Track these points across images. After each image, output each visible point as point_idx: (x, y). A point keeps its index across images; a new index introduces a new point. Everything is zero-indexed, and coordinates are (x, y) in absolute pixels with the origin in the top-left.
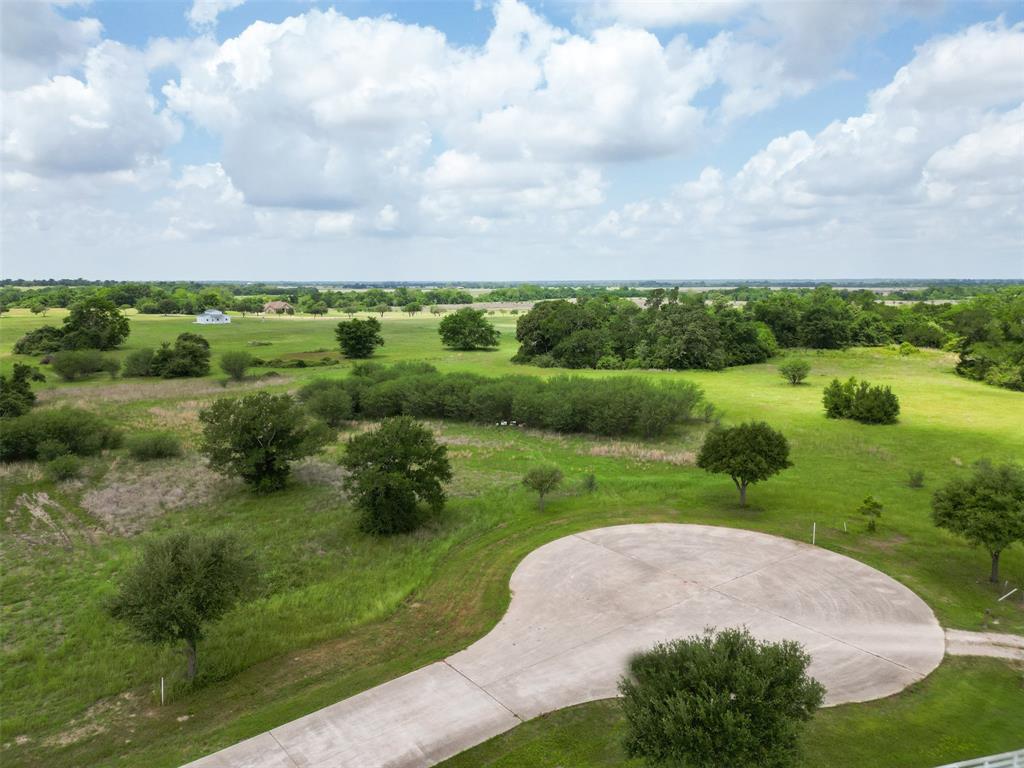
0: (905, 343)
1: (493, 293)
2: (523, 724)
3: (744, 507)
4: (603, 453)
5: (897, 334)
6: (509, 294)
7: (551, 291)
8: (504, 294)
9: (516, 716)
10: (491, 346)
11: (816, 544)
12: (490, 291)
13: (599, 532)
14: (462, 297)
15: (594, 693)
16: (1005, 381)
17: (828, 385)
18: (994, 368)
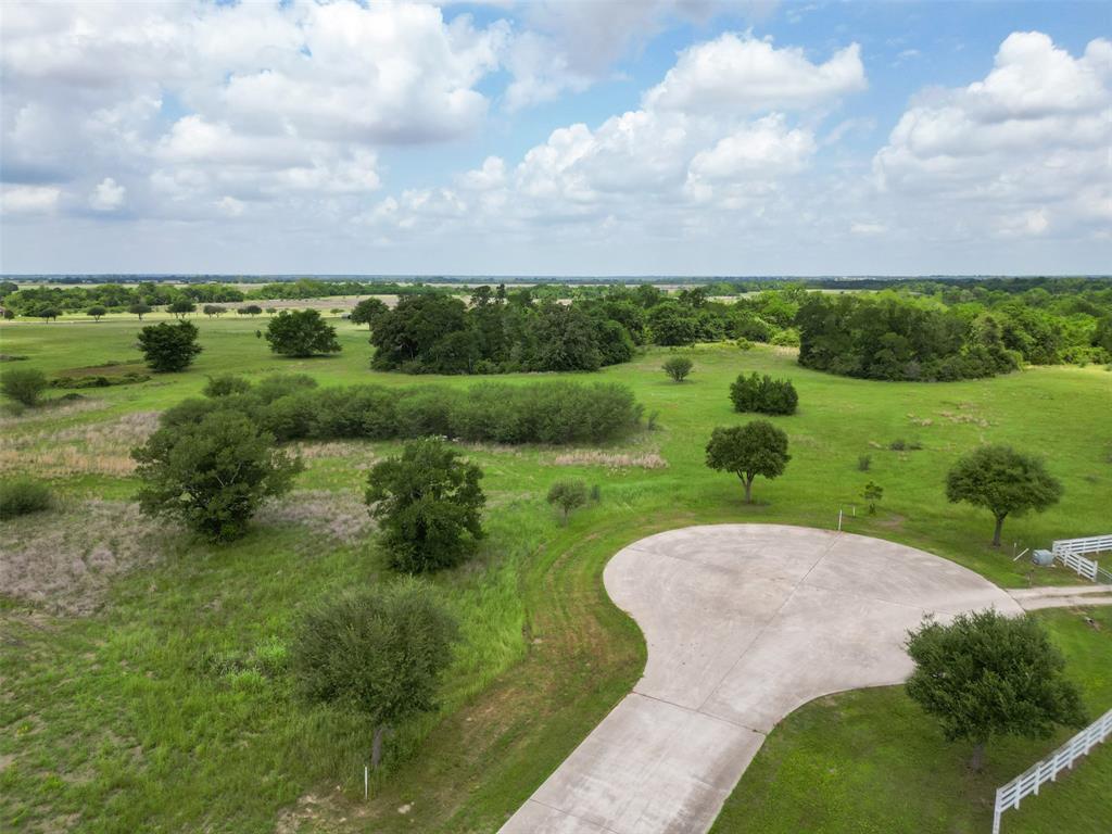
0: (741, 338)
1: (266, 289)
2: (768, 737)
3: (751, 502)
4: (570, 462)
5: (730, 330)
6: (286, 289)
7: (336, 287)
8: (280, 290)
9: (755, 731)
10: (331, 353)
11: (842, 530)
12: (261, 286)
13: (647, 542)
14: (229, 294)
15: (801, 695)
16: (848, 370)
17: (735, 381)
18: (836, 359)
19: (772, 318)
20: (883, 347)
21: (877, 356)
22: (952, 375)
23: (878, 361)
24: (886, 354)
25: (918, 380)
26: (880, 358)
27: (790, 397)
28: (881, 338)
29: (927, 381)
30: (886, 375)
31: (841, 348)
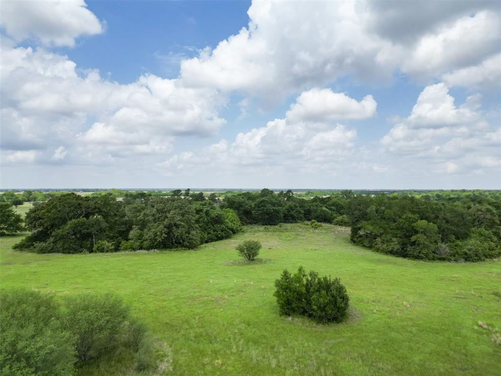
0: (313, 220)
5: (307, 215)
16: (390, 249)
17: (279, 277)
18: (378, 239)
19: (334, 208)
20: (417, 232)
21: (413, 238)
22: (476, 255)
23: (414, 243)
24: (420, 238)
25: (449, 260)
26: (415, 242)
27: (339, 300)
28: (413, 224)
29: (456, 261)
30: (421, 255)
31: (382, 231)
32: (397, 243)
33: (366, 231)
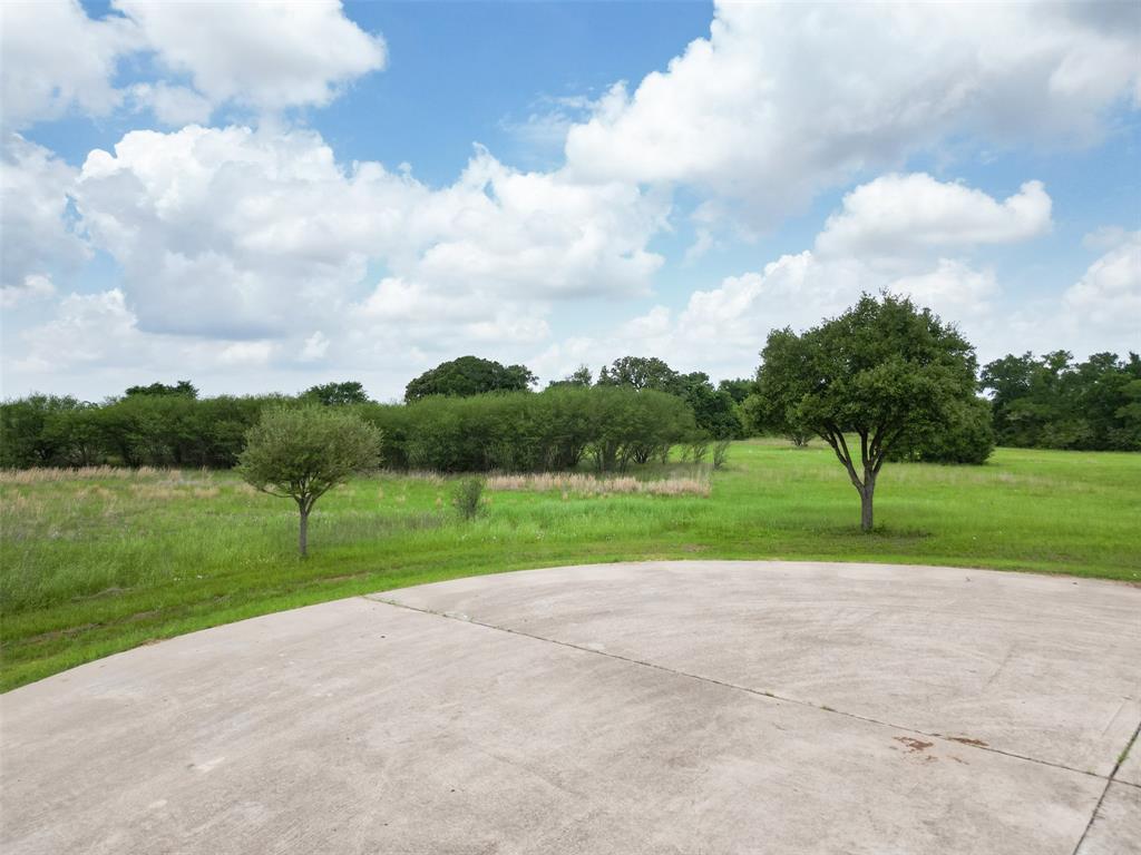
32: (1086, 426)
33: (1023, 413)
